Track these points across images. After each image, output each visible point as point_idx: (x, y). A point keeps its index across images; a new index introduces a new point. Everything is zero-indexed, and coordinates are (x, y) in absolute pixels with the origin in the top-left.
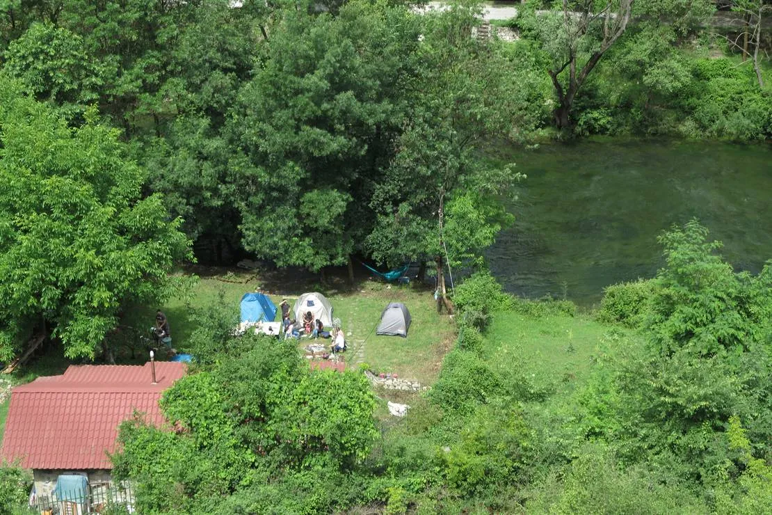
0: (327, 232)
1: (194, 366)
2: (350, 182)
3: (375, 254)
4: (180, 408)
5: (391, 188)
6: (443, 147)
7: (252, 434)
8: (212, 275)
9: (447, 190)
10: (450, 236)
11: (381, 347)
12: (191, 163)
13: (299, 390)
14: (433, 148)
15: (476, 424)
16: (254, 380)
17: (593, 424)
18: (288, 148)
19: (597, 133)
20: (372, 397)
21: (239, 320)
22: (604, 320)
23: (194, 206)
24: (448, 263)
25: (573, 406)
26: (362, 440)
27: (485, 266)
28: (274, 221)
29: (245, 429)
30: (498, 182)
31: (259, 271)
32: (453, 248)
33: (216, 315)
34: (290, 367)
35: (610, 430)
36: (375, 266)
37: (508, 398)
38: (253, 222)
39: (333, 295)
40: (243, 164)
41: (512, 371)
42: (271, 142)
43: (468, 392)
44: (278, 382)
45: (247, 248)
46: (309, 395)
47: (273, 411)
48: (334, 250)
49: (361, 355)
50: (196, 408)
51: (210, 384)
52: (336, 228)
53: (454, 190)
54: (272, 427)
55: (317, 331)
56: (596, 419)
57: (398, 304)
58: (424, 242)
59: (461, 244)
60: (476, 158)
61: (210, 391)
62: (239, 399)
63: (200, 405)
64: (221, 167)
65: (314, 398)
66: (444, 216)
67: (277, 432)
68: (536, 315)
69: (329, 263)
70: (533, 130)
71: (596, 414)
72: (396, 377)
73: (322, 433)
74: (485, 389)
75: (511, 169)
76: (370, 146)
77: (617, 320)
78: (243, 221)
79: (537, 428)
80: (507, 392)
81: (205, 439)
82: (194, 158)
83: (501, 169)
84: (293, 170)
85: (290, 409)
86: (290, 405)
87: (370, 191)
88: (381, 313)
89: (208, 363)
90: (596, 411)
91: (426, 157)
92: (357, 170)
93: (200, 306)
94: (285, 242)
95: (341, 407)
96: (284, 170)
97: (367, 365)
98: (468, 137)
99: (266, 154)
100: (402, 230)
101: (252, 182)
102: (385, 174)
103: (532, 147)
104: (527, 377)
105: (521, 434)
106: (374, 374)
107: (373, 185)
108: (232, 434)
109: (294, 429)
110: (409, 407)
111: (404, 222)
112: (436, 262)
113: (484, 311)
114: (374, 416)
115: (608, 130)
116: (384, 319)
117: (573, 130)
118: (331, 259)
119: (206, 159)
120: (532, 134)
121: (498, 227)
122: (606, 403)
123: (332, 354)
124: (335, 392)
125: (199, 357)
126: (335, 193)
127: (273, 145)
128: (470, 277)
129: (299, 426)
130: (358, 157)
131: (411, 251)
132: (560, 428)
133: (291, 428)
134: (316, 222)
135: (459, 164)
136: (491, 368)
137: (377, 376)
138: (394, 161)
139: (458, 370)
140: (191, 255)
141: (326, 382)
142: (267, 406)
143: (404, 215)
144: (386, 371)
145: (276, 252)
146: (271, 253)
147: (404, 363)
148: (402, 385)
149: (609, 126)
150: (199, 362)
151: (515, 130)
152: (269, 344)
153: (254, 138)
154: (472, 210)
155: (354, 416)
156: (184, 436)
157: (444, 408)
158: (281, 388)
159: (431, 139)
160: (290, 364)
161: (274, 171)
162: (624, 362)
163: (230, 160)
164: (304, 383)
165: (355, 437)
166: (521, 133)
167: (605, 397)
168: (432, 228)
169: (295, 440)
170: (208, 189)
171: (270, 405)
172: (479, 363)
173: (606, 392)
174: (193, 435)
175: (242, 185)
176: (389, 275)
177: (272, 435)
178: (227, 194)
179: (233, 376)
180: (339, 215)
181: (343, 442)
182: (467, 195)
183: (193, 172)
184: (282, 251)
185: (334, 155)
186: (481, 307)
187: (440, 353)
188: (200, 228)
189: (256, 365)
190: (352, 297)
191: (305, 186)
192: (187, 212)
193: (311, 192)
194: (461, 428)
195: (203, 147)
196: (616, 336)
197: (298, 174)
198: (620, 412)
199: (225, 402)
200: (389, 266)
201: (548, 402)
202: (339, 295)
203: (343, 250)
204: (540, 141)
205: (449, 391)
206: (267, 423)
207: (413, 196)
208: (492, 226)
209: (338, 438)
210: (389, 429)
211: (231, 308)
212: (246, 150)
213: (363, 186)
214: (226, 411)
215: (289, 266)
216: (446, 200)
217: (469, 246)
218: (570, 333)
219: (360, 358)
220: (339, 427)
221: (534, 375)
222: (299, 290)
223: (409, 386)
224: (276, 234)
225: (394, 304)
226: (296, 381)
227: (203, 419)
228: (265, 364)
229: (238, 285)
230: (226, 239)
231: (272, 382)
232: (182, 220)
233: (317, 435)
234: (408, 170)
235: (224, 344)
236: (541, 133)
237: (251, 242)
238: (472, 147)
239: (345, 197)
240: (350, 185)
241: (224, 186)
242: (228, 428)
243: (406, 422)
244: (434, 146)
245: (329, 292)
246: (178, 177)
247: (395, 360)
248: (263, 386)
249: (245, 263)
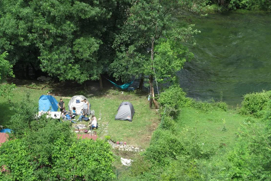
0: (88, 61)
1: (12, 135)
2: (102, 33)
3: (115, 74)
4: (4, 159)
5: (125, 37)
6: (154, 14)
7: (44, 174)
8: (23, 85)
9: (156, 38)
10: (157, 65)
11: (117, 127)
12: (13, 22)
13: (71, 150)
14: (148, 15)
15: (170, 171)
16: (46, 144)
17: (236, 172)
18: (67, 13)
19: (240, 8)
20: (111, 155)
21: (38, 110)
22: (244, 113)
23: (14, 45)
24: (156, 80)
25: (225, 161)
26: (105, 179)
27: (176, 82)
28: (59, 55)
29: (40, 171)
30: (185, 35)
31: (50, 83)
32: (159, 72)
33: (25, 107)
34: (66, 137)
35: (245, 175)
36: (115, 81)
37: (188, 156)
38: (47, 55)
39: (91, 97)
40: (41, 22)
41: (191, 142)
42: (58, 10)
43: (166, 153)
44: (59, 145)
45: (43, 70)
46: (76, 153)
47: (56, 161)
48: (92, 71)
49: (106, 131)
50: (13, 159)
51: (21, 146)
52: (93, 59)
53: (160, 39)
54: (55, 170)
55: (81, 117)
56: (237, 169)
57: (128, 102)
58: (143, 68)
59: (163, 69)
60: (173, 21)
61: (21, 149)
62: (37, 154)
63: (15, 157)
64: (30, 24)
65: (79, 155)
66: (154, 53)
67: (58, 173)
68: (205, 110)
69: (89, 79)
70: (205, 6)
71: (238, 166)
72: (125, 144)
73: (83, 174)
74: (176, 151)
75: (192, 27)
76: (113, 13)
77: (250, 113)
78: (41, 55)
79: (204, 173)
80: (188, 153)
81: (18, 176)
82: (15, 19)
83: (186, 27)
84: (70, 26)
85: (65, 161)
86: (65, 159)
87: (113, 38)
88: (117, 108)
89: (20, 134)
90: (238, 164)
91: (144, 20)
92: (106, 27)
93: (16, 102)
94: (64, 67)
95: (94, 160)
96: (65, 26)
97: (109, 137)
98: (168, 9)
99: (54, 17)
100: (130, 61)
101: (47, 32)
102: (121, 29)
103: (204, 15)
104: (199, 145)
105: (195, 177)
106: (113, 142)
107: (114, 35)
108: (33, 174)
109: (68, 172)
110: (132, 161)
111: (132, 56)
112: (149, 79)
113: (176, 107)
114: (113, 165)
115: (247, 6)
116: (119, 111)
117: (227, 7)
118: (90, 77)
119: (21, 19)
120: (204, 8)
121: (184, 60)
122: (243, 160)
123: (90, 130)
124: (91, 151)
125: (15, 130)
126: (93, 40)
127: (59, 12)
128: (168, 88)
129: (70, 170)
130: (106, 19)
131: (135, 73)
132: (217, 173)
133: (66, 171)
134: (82, 56)
135: (163, 24)
136: (179, 140)
137: (115, 143)
138: (126, 22)
139: (161, 141)
140: (11, 73)
141: (86, 146)
142: (53, 158)
143: (132, 52)
144: (120, 140)
145: (59, 72)
146: (56, 73)
147: (130, 136)
148: (129, 148)
149: (247, 5)
150: (15, 133)
151: (195, 5)
152: (54, 124)
153: (48, 8)
154: (170, 50)
155: (101, 165)
156: (7, 174)
157: (152, 161)
158: (60, 149)
159: (147, 10)
160: (66, 135)
161: (59, 27)
162: (254, 137)
163: (34, 20)
164: (74, 146)
165: (102, 177)
166: (198, 7)
167: (242, 157)
168: (147, 60)
169: (68, 178)
170: (22, 36)
171: (54, 158)
172: (173, 137)
173: (243, 154)
174: (11, 174)
175: (41, 34)
176: (122, 87)
177: (55, 175)
178: (32, 39)
179: (34, 141)
180: (95, 52)
181: (95, 180)
182: (167, 42)
183: (14, 26)
184: (62, 71)
185: (93, 17)
186: (174, 105)
187: (151, 130)
188: (17, 58)
189: (47, 135)
190: (102, 98)
191: (76, 35)
192: (10, 49)
193: (79, 38)
194: (161, 173)
195: (20, 12)
196: (249, 123)
197: (72, 28)
198: (251, 165)
199: (29, 156)
200: (122, 81)
201: (211, 159)
202: (94, 97)
203: (97, 71)
204: (209, 12)
205: (155, 152)
206: (52, 168)
207: (137, 42)
208: (181, 60)
209: (92, 177)
210: (121, 173)
211: (34, 103)
212: (43, 14)
213: (109, 35)
214: (29, 161)
215: (66, 80)
216: (155, 44)
217: (168, 71)
218: (224, 120)
219: (105, 133)
220: (93, 171)
221: (203, 144)
222: (72, 94)
223: (133, 149)
224: (59, 62)
225: (125, 102)
226: (69, 145)
227: (17, 165)
228: (52, 135)
229: (38, 90)
230: (31, 64)
231: (55, 145)
232: (7, 54)
233: (80, 176)
234: (134, 27)
235: (29, 123)
236: (209, 8)
237: (45, 66)
238: (171, 15)
239: (98, 42)
240: (101, 35)
241: (31, 35)
242: (31, 171)
243: (131, 169)
244: (149, 14)
245: (89, 95)
246: (6, 29)
247: (125, 134)
248: (50, 147)
249: (42, 78)
